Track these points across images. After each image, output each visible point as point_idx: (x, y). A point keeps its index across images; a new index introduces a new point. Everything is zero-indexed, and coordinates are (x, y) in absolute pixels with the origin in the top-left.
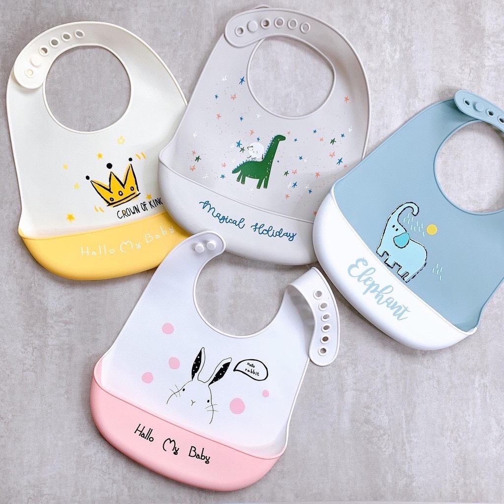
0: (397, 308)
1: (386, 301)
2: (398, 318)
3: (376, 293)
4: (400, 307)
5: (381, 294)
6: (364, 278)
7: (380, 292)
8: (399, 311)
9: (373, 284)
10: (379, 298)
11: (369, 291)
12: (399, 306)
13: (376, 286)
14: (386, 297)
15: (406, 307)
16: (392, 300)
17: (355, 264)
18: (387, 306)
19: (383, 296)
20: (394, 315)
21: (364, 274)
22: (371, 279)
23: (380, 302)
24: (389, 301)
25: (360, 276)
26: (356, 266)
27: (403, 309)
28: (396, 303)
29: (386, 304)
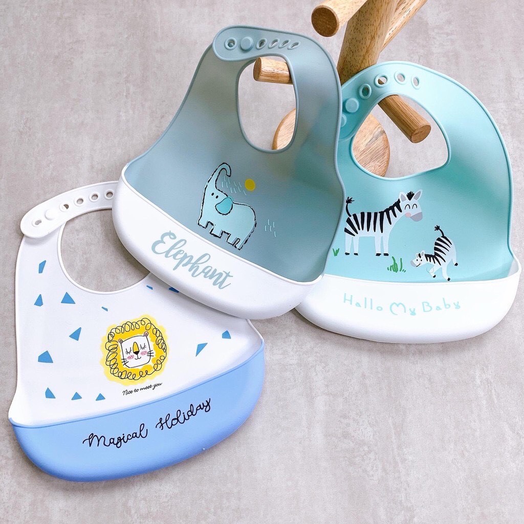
0: (217, 276)
1: (203, 271)
2: (219, 287)
3: (190, 266)
4: (221, 274)
5: (196, 265)
6: (173, 252)
7: (194, 264)
8: (219, 279)
9: (185, 256)
10: (193, 270)
11: (181, 265)
12: (218, 274)
13: (189, 258)
14: (202, 267)
15: (228, 272)
16: (210, 268)
17: (160, 239)
18: (205, 277)
19: (198, 266)
20: (214, 284)
21: (173, 248)
22: (182, 252)
23: (195, 274)
24: (206, 271)
25: (168, 252)
26: (162, 241)
27: (224, 275)
28: (215, 270)
29: (203, 274)
